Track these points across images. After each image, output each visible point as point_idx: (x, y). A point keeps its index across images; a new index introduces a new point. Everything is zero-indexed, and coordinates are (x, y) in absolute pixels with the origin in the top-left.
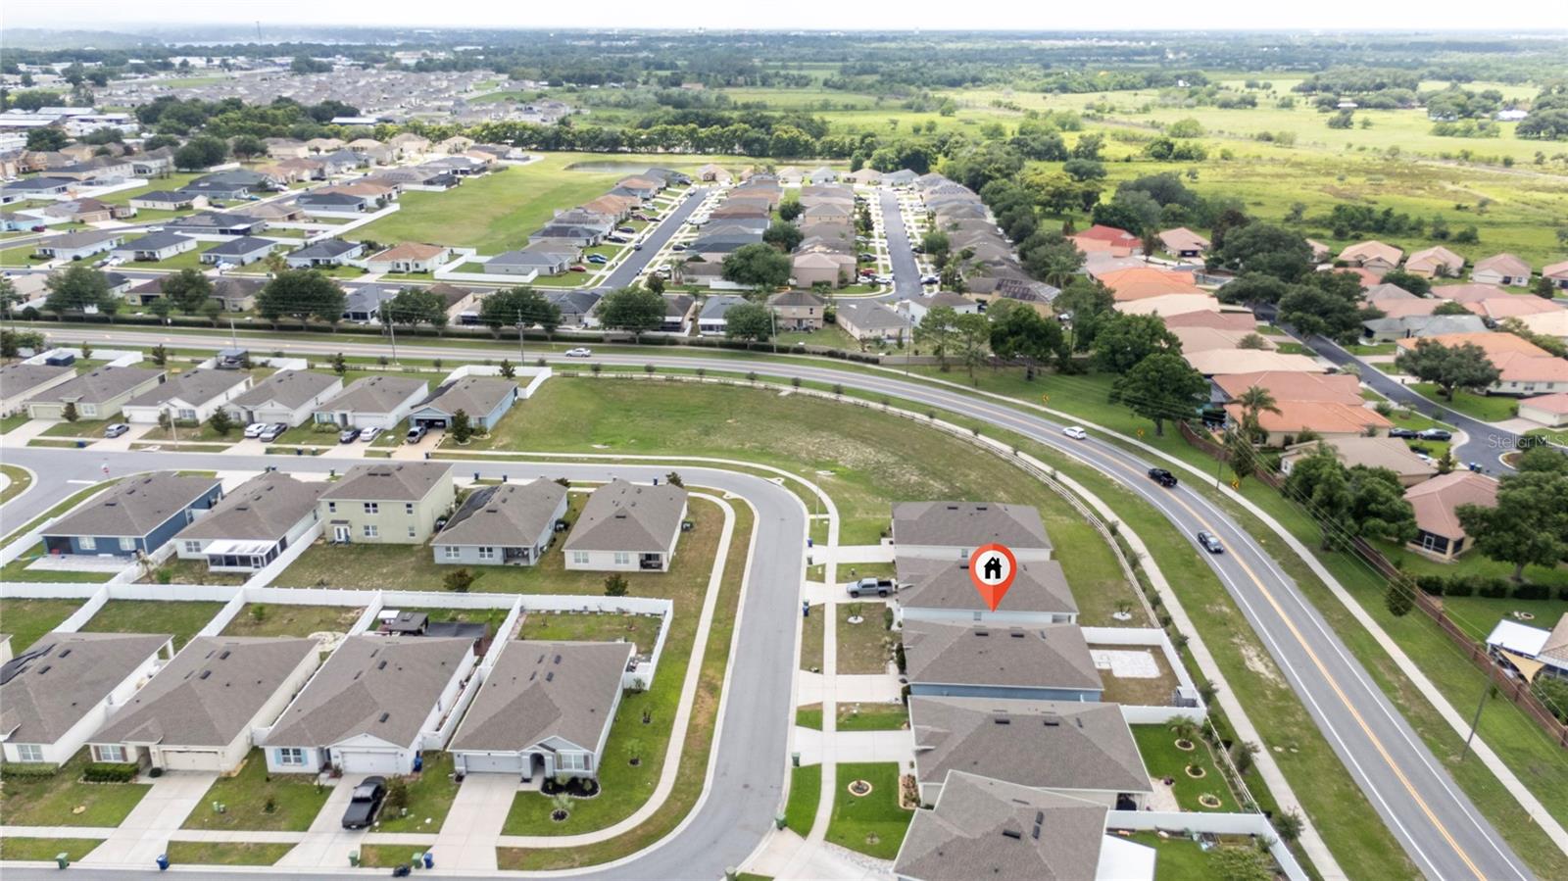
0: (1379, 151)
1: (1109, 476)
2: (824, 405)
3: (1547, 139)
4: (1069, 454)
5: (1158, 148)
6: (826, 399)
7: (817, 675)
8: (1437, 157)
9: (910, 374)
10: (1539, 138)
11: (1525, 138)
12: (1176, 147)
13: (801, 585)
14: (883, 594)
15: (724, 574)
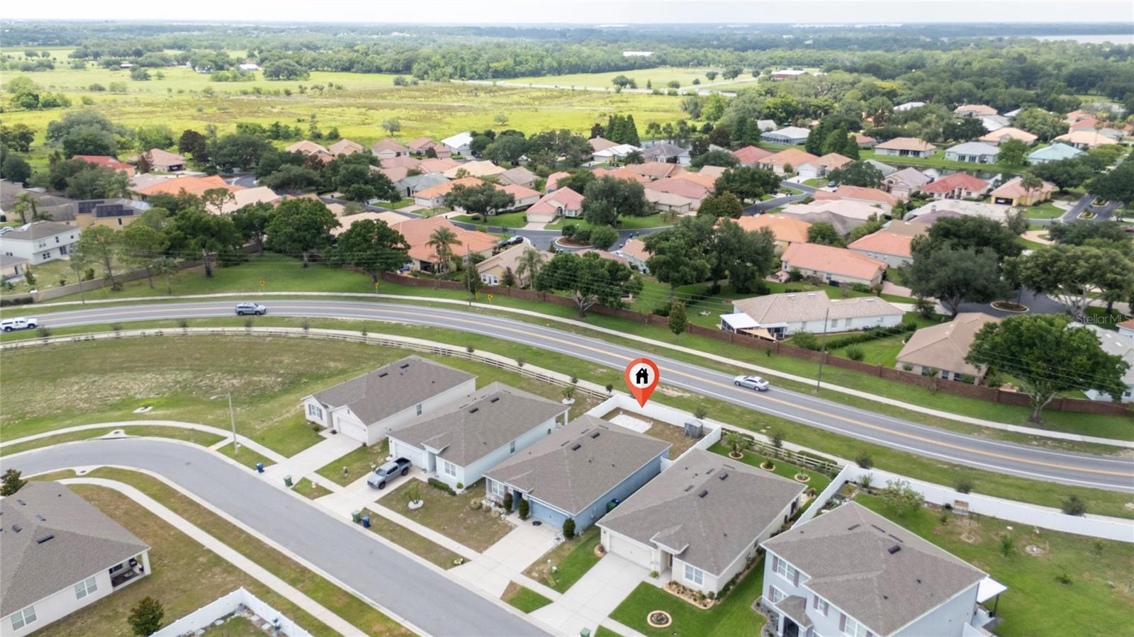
0: (195, 92)
1: (394, 322)
2: (37, 353)
3: (284, 80)
4: (339, 318)
5: (24, 99)
6: (33, 347)
7: (465, 565)
8: (239, 93)
9: (86, 302)
10: (279, 79)
11: (272, 80)
12: (40, 97)
13: (314, 506)
14: (405, 472)
15: (220, 539)
